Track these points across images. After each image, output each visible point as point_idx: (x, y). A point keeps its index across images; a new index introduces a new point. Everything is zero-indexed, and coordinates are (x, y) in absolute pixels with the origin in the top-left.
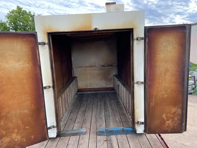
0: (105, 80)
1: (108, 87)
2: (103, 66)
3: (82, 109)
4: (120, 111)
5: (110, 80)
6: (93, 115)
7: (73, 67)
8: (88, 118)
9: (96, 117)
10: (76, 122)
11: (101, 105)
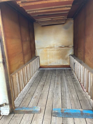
0: (62, 59)
1: (64, 64)
2: (61, 47)
3: (41, 83)
4: (76, 87)
5: (66, 59)
6: (50, 90)
7: (36, 48)
8: (45, 93)
9: (52, 92)
10: (34, 97)
11: (58, 80)
